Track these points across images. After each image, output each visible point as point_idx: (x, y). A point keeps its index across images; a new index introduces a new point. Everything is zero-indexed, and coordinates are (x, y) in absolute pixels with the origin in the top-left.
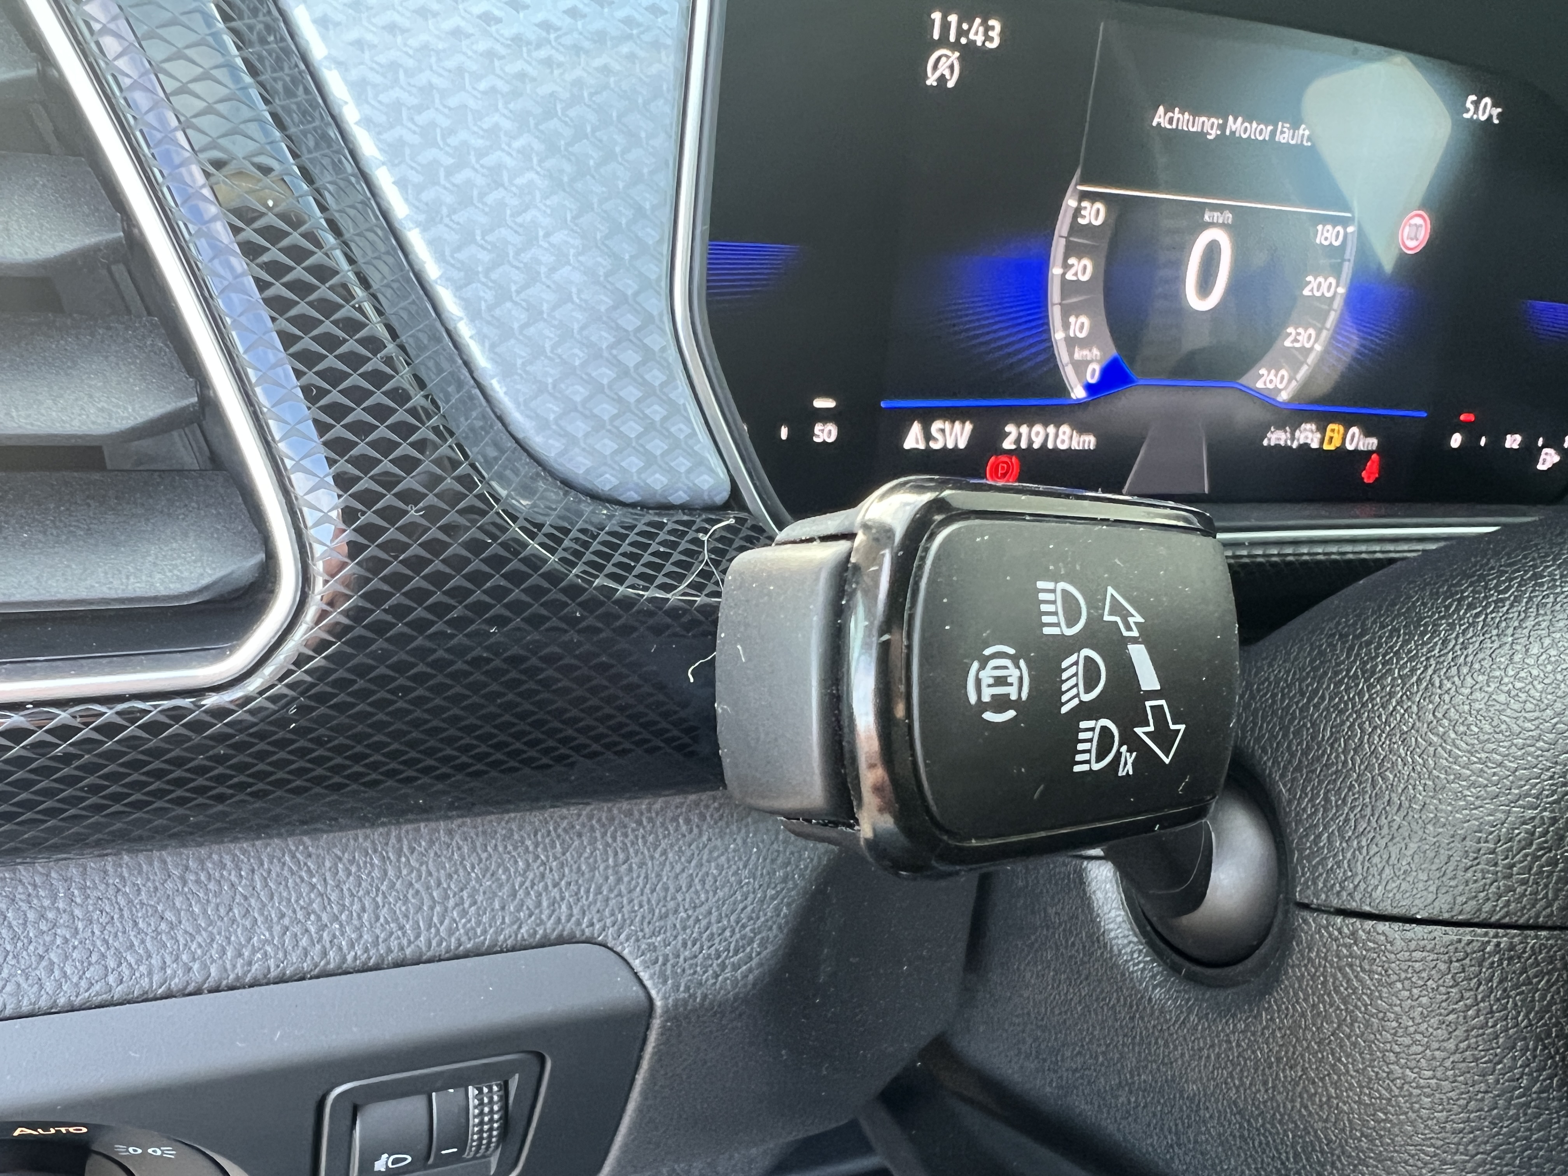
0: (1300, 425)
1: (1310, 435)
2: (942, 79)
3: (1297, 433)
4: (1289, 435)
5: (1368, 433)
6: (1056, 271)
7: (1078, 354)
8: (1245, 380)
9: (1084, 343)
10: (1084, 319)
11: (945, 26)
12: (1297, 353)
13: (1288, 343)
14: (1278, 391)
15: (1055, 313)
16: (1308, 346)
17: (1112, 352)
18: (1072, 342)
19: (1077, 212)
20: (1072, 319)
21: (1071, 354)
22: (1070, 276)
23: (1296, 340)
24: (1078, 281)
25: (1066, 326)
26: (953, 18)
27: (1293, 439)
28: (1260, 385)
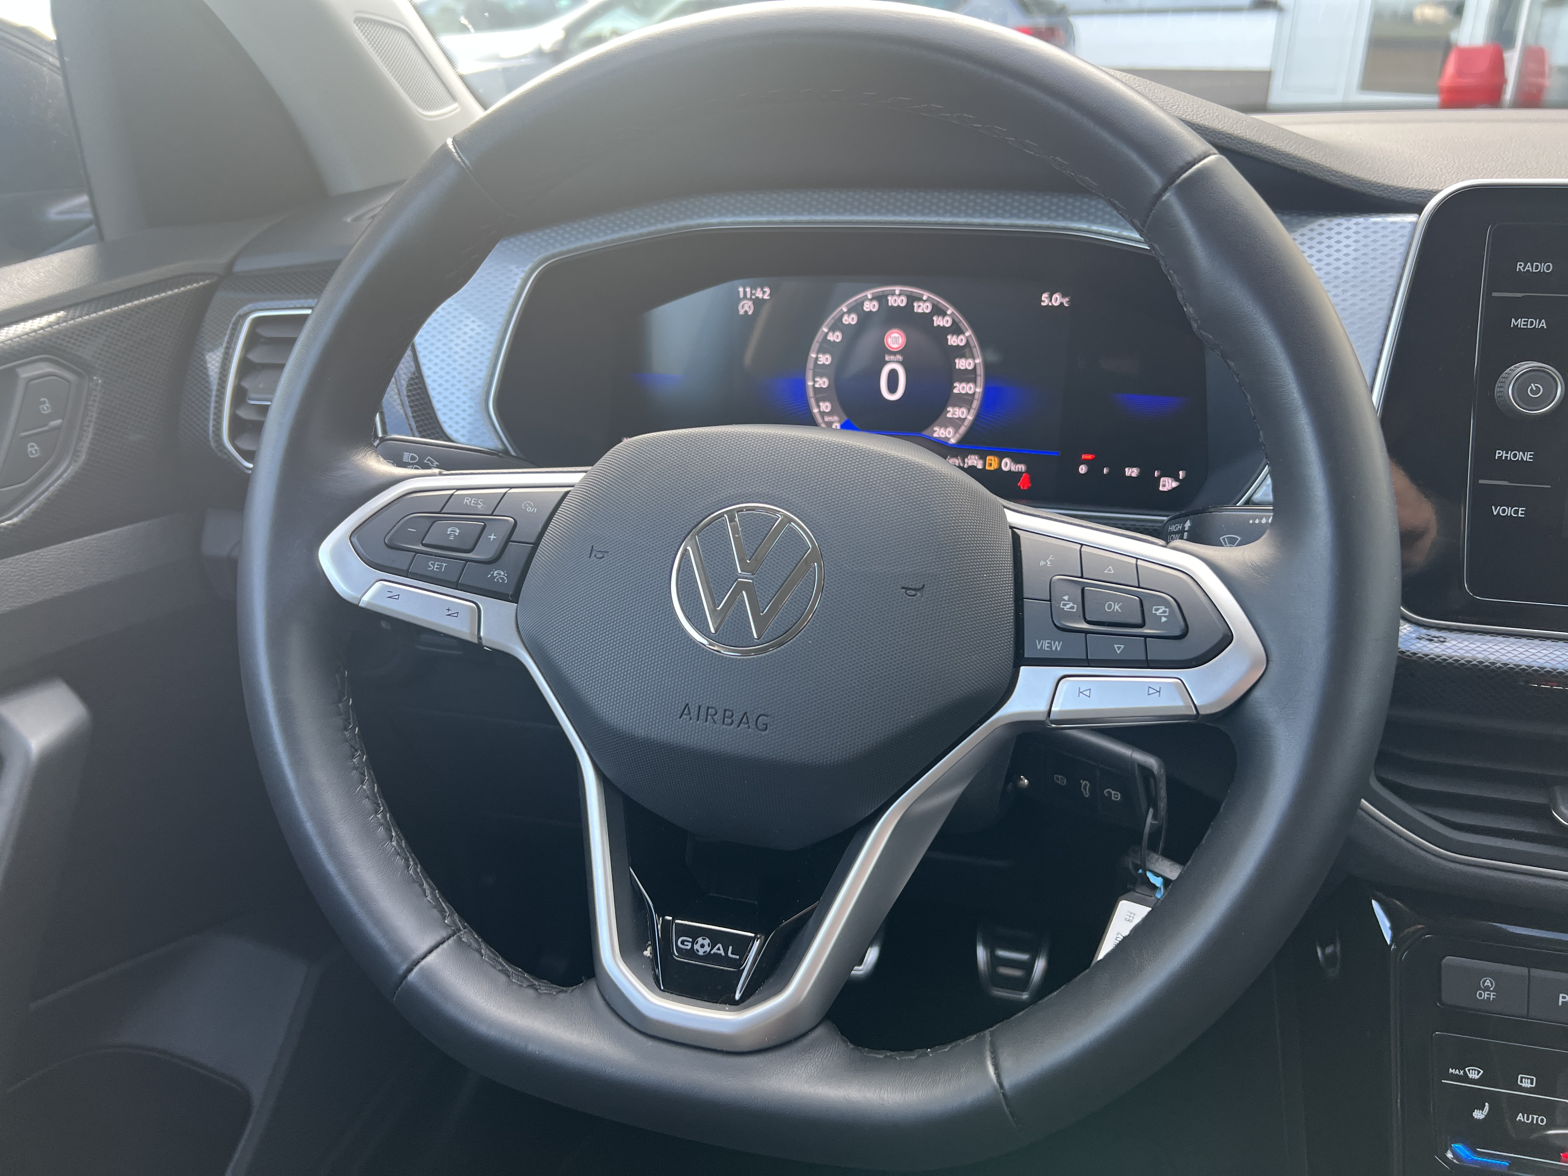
0: (967, 457)
1: (975, 462)
2: (746, 312)
3: (966, 460)
4: (960, 461)
5: (1016, 461)
6: (810, 383)
7: (827, 419)
8: (926, 433)
9: (829, 414)
10: (828, 404)
11: (745, 292)
12: (956, 420)
13: (949, 415)
14: (949, 439)
15: (812, 402)
16: (963, 417)
17: (845, 418)
18: (823, 414)
19: (817, 359)
20: (821, 404)
21: (823, 419)
22: (817, 386)
23: (954, 414)
24: (821, 388)
25: (819, 406)
26: (748, 290)
27: (964, 462)
28: (935, 435)
